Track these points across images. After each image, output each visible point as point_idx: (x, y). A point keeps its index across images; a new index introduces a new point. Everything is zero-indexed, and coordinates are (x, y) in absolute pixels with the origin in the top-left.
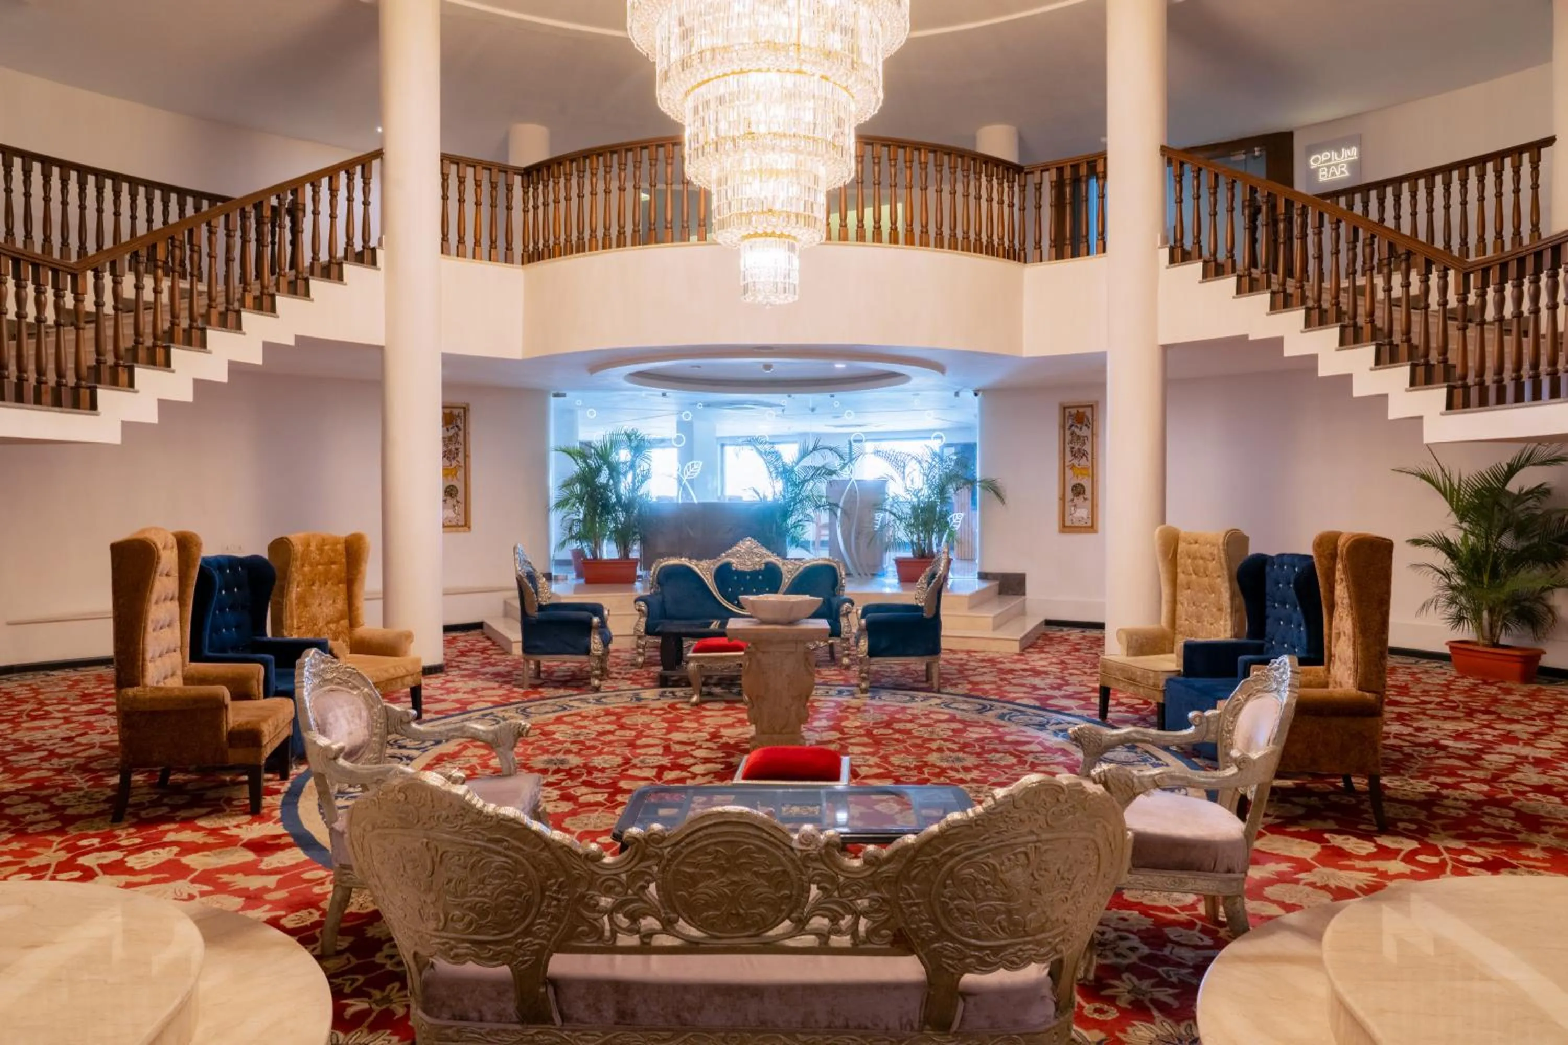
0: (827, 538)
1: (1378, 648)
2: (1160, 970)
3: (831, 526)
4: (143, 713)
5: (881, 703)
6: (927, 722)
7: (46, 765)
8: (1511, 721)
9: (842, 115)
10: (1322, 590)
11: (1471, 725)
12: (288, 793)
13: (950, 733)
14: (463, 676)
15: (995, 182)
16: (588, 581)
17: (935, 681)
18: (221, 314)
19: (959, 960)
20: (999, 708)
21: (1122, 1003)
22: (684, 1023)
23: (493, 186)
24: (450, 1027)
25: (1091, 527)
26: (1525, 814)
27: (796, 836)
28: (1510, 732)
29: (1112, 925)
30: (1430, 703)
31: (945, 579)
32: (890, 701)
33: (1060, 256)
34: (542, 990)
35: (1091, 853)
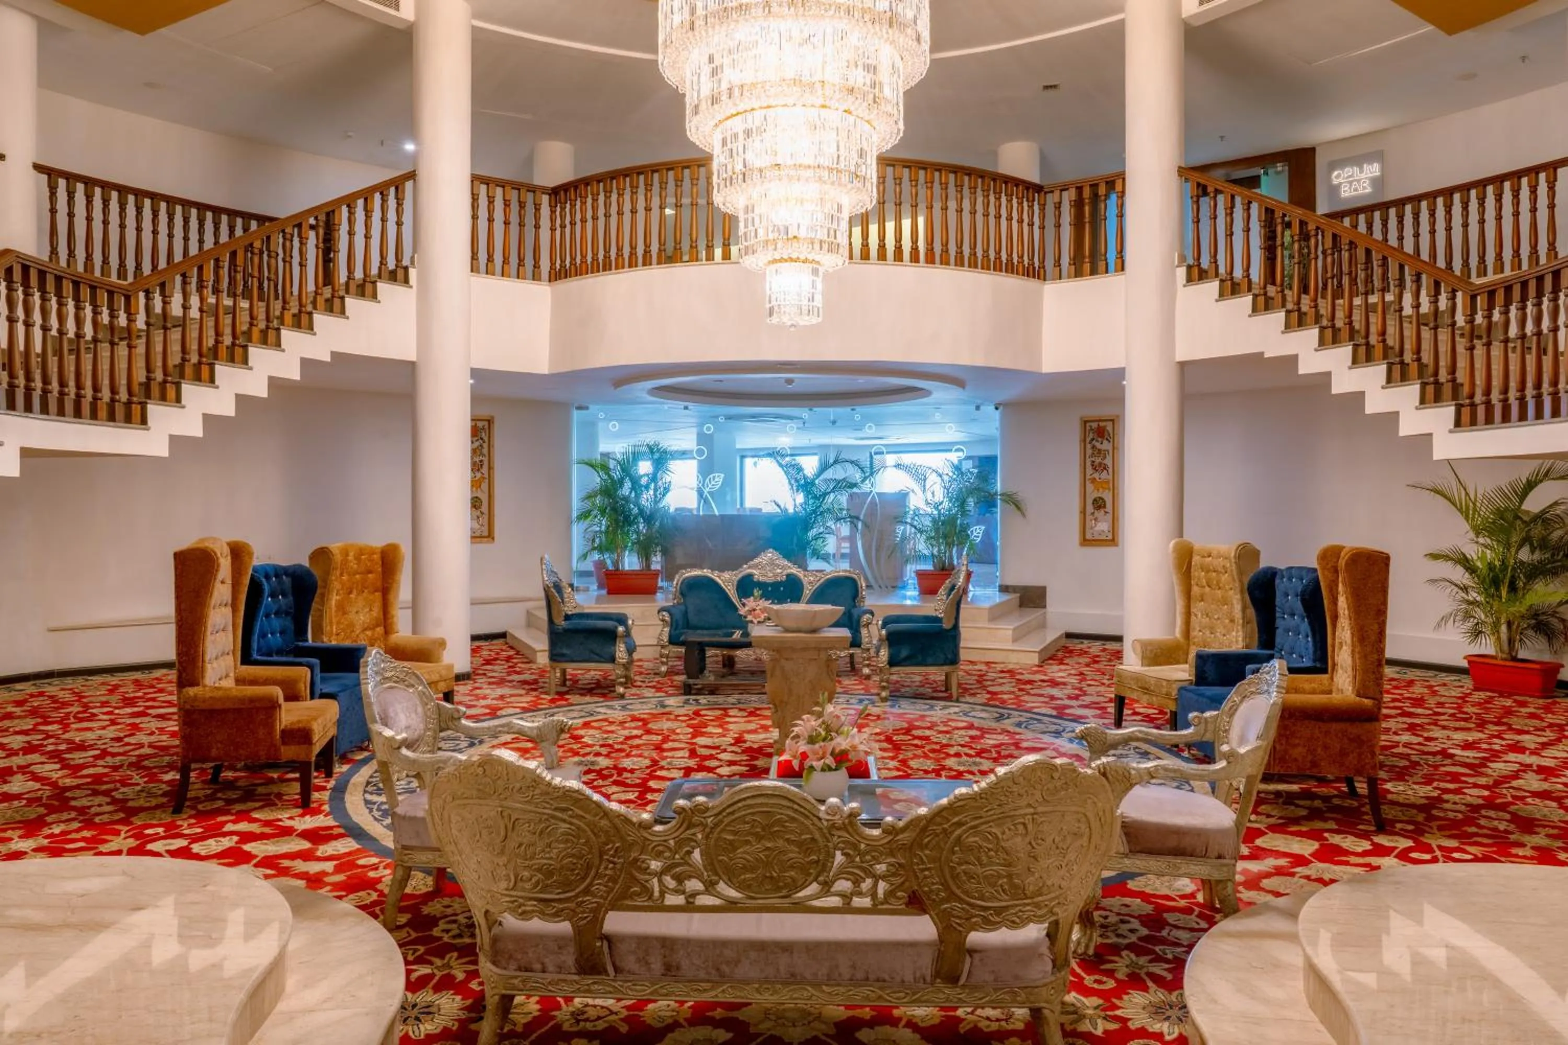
0: (847, 551)
1: (1376, 656)
2: (1157, 949)
3: (851, 539)
4: (202, 711)
5: (901, 711)
6: (945, 729)
7: (101, 762)
8: (1520, 732)
9: (865, 147)
10: (1326, 602)
11: (1481, 735)
12: (334, 789)
13: (967, 739)
14: (490, 683)
15: (1015, 201)
16: (610, 592)
17: (954, 691)
18: (262, 331)
19: (967, 919)
20: (1016, 717)
21: (1120, 975)
22: (722, 975)
23: (522, 205)
24: (516, 977)
25: (1112, 540)
26: (1521, 817)
27: (823, 808)
28: (1518, 742)
29: (1115, 910)
30: (1443, 714)
31: (965, 591)
32: (910, 710)
33: (1078, 274)
34: (598, 944)
35: (1083, 826)
